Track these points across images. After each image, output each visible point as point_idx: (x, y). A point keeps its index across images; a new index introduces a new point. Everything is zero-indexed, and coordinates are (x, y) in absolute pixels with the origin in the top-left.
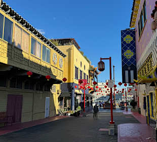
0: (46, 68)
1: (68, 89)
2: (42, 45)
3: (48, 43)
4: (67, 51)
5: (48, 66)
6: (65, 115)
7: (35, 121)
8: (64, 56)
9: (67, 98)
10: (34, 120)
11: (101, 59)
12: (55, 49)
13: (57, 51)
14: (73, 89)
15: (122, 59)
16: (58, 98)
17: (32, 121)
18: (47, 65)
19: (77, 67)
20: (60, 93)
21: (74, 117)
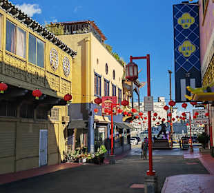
0: (37, 77)
1: (81, 115)
2: (28, 35)
3: (38, 31)
4: (79, 44)
5: (41, 73)
6: (77, 161)
7: (19, 172)
8: (73, 54)
9: (80, 131)
10: (17, 170)
11: (132, 58)
12: (53, 41)
13: (58, 45)
14: (91, 114)
15: (175, 58)
16: (64, 131)
17: (15, 172)
18: (38, 71)
19: (99, 73)
20: (67, 121)
21: (93, 165)
